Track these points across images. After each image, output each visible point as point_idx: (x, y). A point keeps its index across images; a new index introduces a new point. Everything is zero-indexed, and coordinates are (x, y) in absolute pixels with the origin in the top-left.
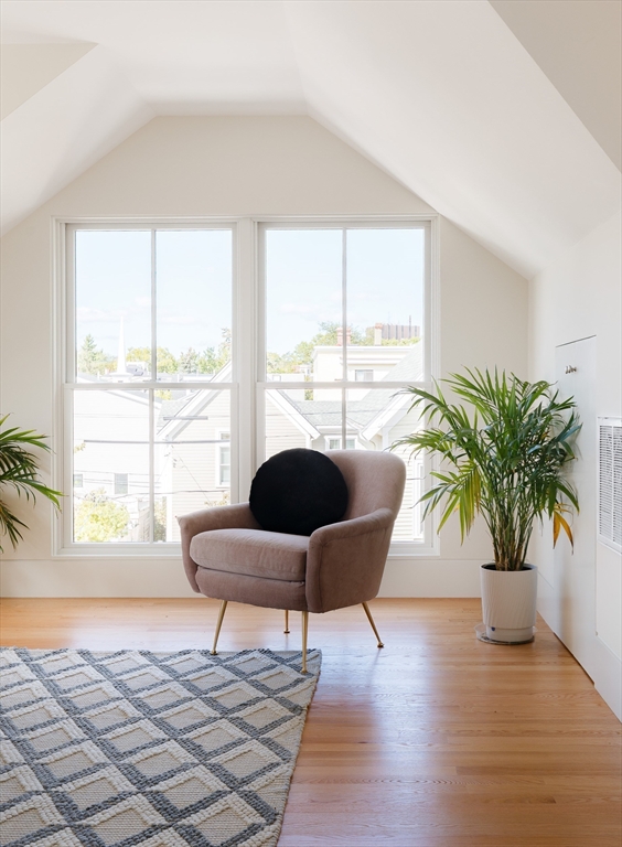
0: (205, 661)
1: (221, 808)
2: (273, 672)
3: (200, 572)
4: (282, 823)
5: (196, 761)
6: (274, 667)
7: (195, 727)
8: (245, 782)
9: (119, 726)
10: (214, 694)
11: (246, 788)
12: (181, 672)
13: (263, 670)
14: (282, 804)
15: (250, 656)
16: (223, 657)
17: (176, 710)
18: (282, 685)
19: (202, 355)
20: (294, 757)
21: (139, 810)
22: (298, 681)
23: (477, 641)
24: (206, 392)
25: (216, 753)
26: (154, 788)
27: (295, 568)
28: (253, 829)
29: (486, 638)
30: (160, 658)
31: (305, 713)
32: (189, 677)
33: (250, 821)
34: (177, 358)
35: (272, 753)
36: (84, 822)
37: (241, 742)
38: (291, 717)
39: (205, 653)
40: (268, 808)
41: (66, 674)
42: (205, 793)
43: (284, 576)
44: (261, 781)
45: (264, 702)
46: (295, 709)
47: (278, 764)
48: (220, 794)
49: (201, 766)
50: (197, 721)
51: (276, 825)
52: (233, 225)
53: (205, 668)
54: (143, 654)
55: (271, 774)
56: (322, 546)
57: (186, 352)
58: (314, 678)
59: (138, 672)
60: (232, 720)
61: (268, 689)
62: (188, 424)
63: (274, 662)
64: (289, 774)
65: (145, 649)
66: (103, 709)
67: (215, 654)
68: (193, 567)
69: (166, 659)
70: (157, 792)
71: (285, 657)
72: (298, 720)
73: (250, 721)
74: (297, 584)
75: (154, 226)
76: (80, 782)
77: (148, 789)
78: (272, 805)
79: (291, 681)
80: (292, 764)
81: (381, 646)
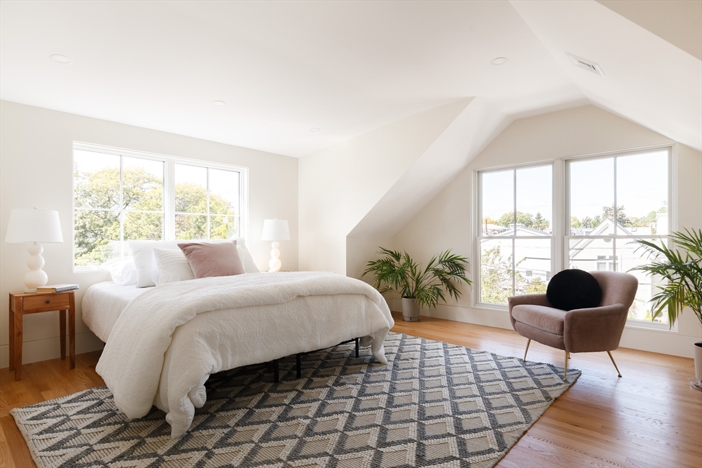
0: (518, 363)
1: (482, 435)
2: (549, 376)
3: (517, 323)
4: (507, 453)
5: (485, 410)
6: (550, 374)
7: (494, 393)
8: (500, 427)
9: (462, 384)
10: (511, 380)
11: (499, 430)
12: (504, 366)
13: (544, 374)
14: (512, 443)
15: (542, 366)
16: (527, 364)
17: (491, 383)
18: (549, 384)
19: (593, 219)
20: (533, 422)
21: (447, 424)
22: (560, 384)
23: (691, 387)
24: (585, 240)
25: (496, 409)
26: (459, 416)
27: (557, 329)
28: (491, 451)
29: (697, 386)
30: (499, 358)
31: (552, 401)
32: (506, 370)
33: (491, 447)
34: (581, 221)
35: (523, 416)
36: (423, 422)
37: (511, 406)
38: (543, 401)
39: (520, 360)
40: (503, 443)
41: (455, 356)
42: (480, 426)
43: (552, 331)
44: (508, 428)
45: (534, 390)
46: (548, 398)
47: (522, 423)
48: (486, 429)
49: (486, 413)
50: (497, 391)
51: (503, 453)
52: (552, 163)
53: (516, 367)
54: (492, 355)
55: (515, 427)
56: (572, 319)
57: (585, 218)
58: (568, 385)
59: (486, 363)
60: (513, 395)
61: (541, 384)
62: (579, 252)
63: (552, 372)
64: (524, 430)
65: (494, 353)
66: (461, 375)
67: (525, 361)
68: (514, 321)
69: (501, 359)
70: (459, 419)
71: (559, 370)
72: (546, 404)
73: (521, 398)
74: (560, 336)
75: (515, 168)
76: (433, 404)
77: (456, 416)
78: (506, 442)
79: (555, 383)
80: (529, 425)
81: (620, 376)
